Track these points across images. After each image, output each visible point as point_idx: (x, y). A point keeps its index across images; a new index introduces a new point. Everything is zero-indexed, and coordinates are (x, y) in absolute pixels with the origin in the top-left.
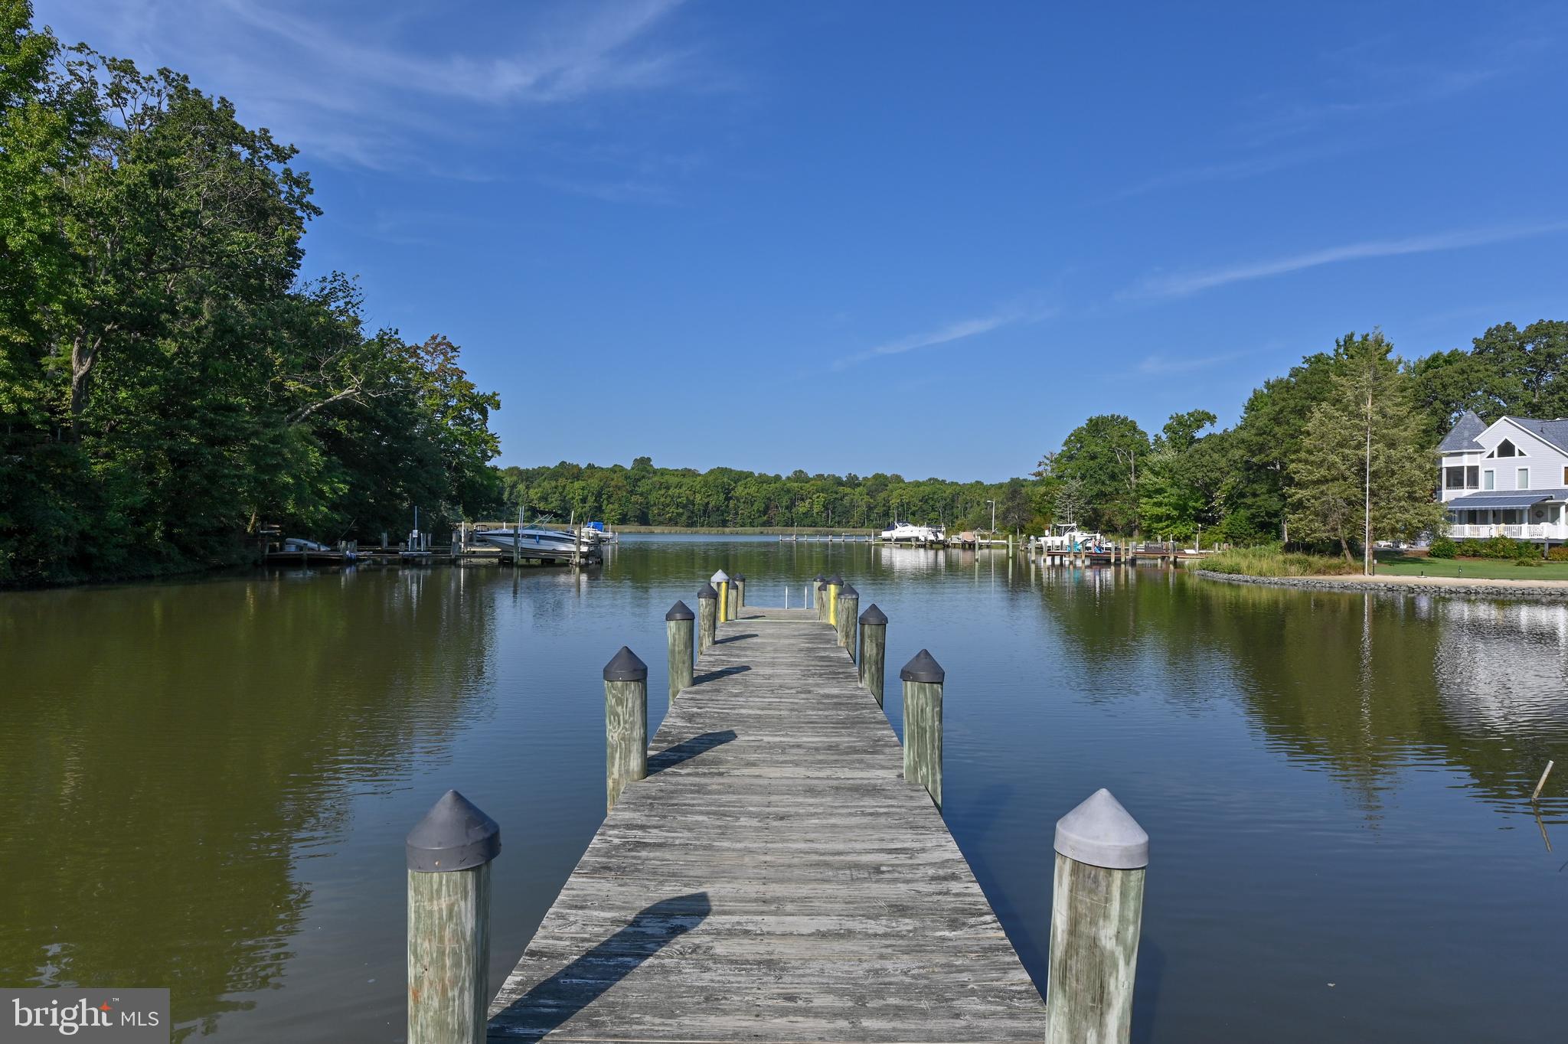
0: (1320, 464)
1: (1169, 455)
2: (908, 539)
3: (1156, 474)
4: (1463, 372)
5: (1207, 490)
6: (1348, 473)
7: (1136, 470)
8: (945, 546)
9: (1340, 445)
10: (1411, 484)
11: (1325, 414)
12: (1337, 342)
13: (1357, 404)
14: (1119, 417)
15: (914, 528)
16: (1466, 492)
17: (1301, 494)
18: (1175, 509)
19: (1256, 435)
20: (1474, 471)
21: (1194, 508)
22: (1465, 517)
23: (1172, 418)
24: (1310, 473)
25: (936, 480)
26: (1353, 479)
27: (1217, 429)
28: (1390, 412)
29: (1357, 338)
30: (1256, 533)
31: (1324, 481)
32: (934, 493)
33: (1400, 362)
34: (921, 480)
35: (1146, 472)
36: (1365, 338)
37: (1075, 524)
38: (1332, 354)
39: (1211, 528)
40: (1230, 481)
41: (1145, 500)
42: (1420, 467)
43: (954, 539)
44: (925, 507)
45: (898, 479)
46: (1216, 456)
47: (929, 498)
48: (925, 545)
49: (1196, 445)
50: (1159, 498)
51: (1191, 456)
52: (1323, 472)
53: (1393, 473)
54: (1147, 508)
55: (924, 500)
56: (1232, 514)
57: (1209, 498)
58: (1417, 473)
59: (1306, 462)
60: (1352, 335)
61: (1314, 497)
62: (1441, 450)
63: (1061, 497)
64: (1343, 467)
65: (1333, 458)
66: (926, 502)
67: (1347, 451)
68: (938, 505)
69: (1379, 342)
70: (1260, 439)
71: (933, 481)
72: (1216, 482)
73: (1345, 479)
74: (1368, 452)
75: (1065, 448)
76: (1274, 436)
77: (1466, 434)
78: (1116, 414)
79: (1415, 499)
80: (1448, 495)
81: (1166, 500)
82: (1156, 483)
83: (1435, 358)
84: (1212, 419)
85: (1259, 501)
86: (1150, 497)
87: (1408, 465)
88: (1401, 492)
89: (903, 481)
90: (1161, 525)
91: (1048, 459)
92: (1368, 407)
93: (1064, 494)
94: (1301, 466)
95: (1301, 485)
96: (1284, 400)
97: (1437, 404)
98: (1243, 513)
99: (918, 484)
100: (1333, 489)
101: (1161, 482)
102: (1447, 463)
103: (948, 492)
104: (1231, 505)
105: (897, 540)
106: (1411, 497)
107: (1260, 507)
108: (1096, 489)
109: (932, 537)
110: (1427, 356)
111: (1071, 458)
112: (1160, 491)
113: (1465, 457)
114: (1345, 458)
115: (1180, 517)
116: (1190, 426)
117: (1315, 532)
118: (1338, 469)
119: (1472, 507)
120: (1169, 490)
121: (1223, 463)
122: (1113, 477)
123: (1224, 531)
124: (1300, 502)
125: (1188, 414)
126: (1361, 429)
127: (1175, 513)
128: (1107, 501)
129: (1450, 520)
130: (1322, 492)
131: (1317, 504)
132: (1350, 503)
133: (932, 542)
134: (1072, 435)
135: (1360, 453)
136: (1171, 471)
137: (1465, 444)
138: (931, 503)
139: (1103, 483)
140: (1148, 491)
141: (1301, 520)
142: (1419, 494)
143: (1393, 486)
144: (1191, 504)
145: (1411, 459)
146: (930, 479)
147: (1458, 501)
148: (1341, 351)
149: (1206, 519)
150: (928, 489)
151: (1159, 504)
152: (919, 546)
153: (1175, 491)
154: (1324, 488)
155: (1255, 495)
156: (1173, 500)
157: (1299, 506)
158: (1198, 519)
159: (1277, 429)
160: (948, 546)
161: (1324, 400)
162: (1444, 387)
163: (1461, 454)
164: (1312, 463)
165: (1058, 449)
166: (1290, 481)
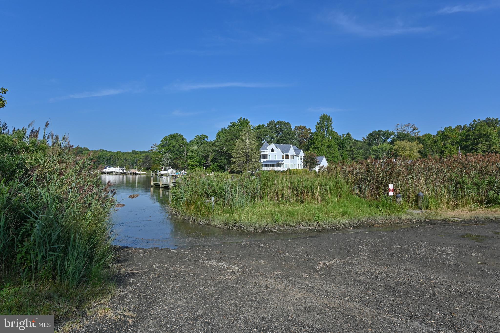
0: (238, 153)
1: (195, 147)
2: (112, 172)
3: (193, 152)
4: (265, 131)
5: (206, 158)
6: (243, 155)
7: (186, 151)
8: (125, 174)
9: (242, 149)
10: (255, 158)
11: (239, 142)
12: (238, 119)
13: (245, 140)
14: (178, 134)
15: (114, 168)
16: (265, 160)
17: (234, 160)
18: (198, 163)
19: (222, 144)
20: (267, 155)
21: (203, 163)
22: (265, 166)
23: (196, 136)
24: (236, 155)
25: (103, 150)
26: (245, 157)
27: (208, 140)
28: (251, 142)
29: (242, 119)
30: (219, 169)
31: (239, 157)
32: (103, 155)
33: (252, 126)
34: (97, 150)
35: (189, 152)
36: (244, 119)
37: (171, 167)
38: (237, 122)
39: (208, 168)
40: (212, 155)
41: (189, 160)
42: (257, 155)
43: (129, 172)
44: (99, 160)
45: (87, 149)
46: (209, 148)
47: (101, 157)
48: (120, 174)
49: (203, 145)
50: (193, 160)
51: (202, 148)
52: (239, 155)
53: (252, 156)
54: (190, 162)
55: (99, 158)
56: (213, 164)
57: (207, 160)
58: (257, 156)
59: (235, 153)
60: (241, 118)
61: (237, 161)
62: (260, 150)
63: (163, 159)
64: (243, 154)
65: (241, 152)
66: (100, 158)
67: (243, 151)
68: (104, 160)
69: (247, 120)
70: (223, 145)
71: (102, 151)
72: (208, 156)
73: (243, 157)
74: (248, 151)
75: (161, 143)
76: (226, 145)
77: (265, 147)
78: (177, 133)
79: (256, 162)
80: (262, 160)
81: (195, 160)
82: (193, 155)
83: (259, 126)
84: (207, 137)
85: (222, 161)
86: (191, 159)
87: (255, 154)
88: (254, 160)
89: (89, 150)
90: (194, 167)
91: (154, 145)
92: (247, 141)
93: (164, 158)
94: (234, 154)
95: (234, 158)
96: (228, 136)
97: (260, 139)
98: (216, 164)
99: (95, 152)
100: (241, 159)
101: (194, 155)
102: (262, 153)
103: (108, 155)
104: (213, 162)
105: (108, 172)
106: (255, 161)
107: (222, 163)
108: (175, 156)
109: (121, 171)
110: (257, 125)
111: (163, 146)
112: (194, 158)
113: (265, 152)
114: (243, 152)
115: (199, 165)
116: (201, 139)
117: (237, 169)
118: (242, 155)
119: (266, 164)
120: (196, 157)
121: (210, 150)
122: (180, 153)
123: (211, 169)
124: (234, 162)
125: (201, 135)
126: (246, 146)
127: (198, 164)
128: (178, 160)
129: (262, 166)
130: (239, 160)
131: (238, 162)
132: (244, 162)
133: (121, 173)
134: (164, 138)
135: (246, 151)
136: (196, 152)
137: (265, 149)
138: (102, 159)
139: (177, 155)
140: (190, 157)
141: (234, 166)
142: (257, 160)
143: (252, 159)
144: (202, 161)
145: (255, 153)
146: (101, 150)
147: (264, 162)
148: (239, 122)
149: (206, 166)
150: (100, 154)
151: (193, 161)
152: (116, 174)
153: (198, 157)
154: (239, 159)
155: (221, 160)
156: (197, 160)
157: (234, 163)
158: (204, 166)
159: (226, 143)
160: (126, 174)
161: (239, 138)
162: (261, 135)
163: (264, 151)
164: (236, 153)
165: (159, 143)
166: (232, 157)
